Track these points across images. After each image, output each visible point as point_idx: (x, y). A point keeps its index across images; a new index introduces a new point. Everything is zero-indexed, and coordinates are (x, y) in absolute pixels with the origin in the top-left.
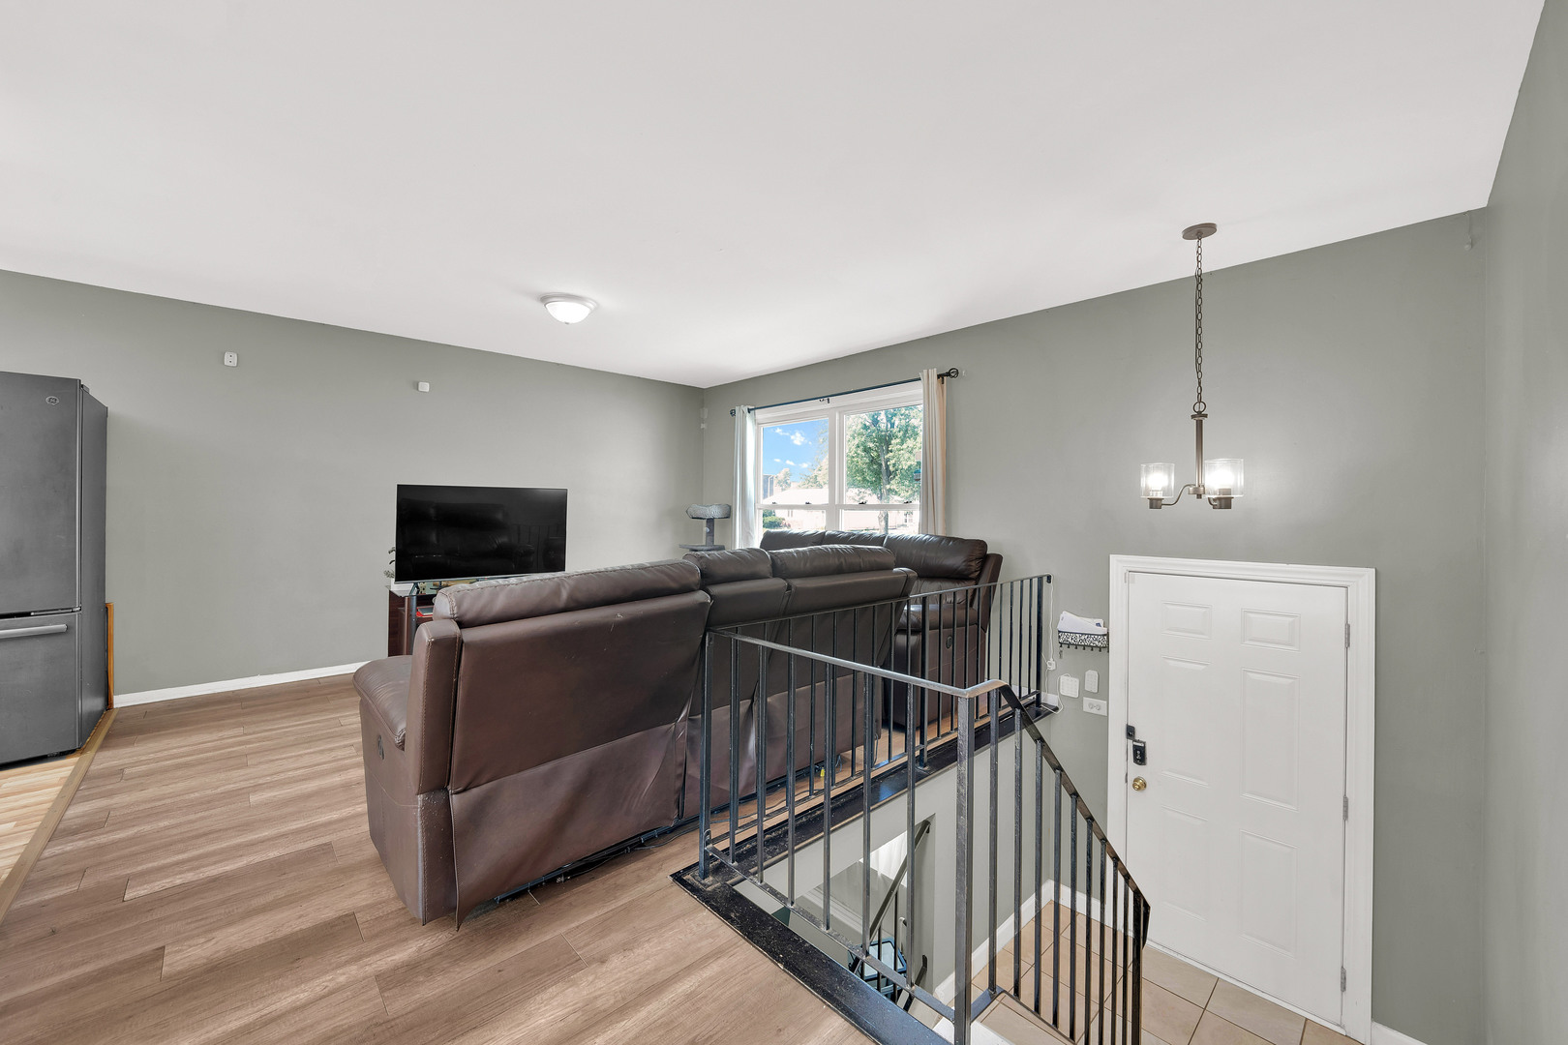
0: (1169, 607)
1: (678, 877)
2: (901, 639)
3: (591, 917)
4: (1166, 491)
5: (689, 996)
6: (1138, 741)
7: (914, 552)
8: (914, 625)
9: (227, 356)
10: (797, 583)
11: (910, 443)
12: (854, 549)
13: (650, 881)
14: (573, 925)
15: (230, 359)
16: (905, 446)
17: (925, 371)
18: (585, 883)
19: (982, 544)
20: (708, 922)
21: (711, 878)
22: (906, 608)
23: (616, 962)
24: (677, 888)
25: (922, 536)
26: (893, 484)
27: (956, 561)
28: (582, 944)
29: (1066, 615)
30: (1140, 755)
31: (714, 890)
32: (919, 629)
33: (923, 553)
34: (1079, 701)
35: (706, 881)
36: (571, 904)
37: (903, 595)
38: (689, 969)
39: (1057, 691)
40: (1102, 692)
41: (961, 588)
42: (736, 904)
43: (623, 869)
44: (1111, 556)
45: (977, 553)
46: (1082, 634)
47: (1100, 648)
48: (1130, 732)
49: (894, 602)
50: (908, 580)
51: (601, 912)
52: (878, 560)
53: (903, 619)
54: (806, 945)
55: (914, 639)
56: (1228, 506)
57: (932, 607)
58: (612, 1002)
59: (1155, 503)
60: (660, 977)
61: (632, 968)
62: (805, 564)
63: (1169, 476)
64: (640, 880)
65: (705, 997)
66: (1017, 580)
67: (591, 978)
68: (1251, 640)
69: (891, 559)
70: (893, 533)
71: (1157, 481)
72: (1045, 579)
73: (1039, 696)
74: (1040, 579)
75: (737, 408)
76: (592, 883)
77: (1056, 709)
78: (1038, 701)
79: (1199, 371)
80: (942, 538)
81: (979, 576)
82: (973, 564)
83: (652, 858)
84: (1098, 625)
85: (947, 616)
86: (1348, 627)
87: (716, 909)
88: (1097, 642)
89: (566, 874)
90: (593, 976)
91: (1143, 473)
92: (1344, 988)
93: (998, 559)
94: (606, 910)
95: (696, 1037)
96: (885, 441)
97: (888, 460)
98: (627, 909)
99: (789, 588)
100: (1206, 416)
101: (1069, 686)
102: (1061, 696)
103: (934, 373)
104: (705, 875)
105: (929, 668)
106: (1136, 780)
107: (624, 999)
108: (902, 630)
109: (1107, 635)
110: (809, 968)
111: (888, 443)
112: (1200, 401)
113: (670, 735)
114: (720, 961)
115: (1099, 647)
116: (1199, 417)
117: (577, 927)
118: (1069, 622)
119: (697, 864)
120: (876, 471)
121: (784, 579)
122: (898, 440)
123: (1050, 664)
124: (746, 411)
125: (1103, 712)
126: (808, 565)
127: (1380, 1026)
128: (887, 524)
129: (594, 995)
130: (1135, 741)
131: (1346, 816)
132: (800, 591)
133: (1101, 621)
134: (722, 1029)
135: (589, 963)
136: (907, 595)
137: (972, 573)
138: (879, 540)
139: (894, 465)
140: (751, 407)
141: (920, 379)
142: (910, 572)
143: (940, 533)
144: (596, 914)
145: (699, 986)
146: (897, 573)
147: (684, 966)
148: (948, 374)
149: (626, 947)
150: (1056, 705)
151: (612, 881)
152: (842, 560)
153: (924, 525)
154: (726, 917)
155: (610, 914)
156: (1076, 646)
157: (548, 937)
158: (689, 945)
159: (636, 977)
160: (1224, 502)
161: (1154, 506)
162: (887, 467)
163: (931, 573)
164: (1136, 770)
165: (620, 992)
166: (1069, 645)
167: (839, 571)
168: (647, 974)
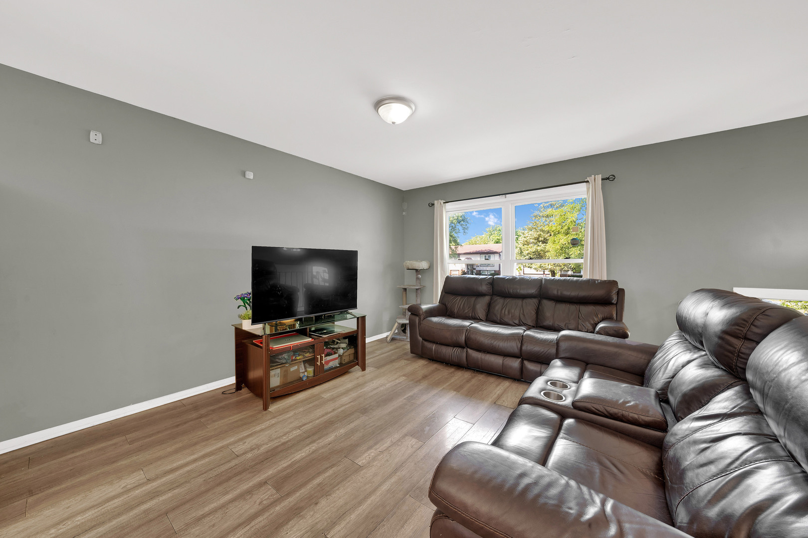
9: (92, 134)
15: (96, 137)
124: (442, 203)
140: (447, 201)
148: (608, 179)
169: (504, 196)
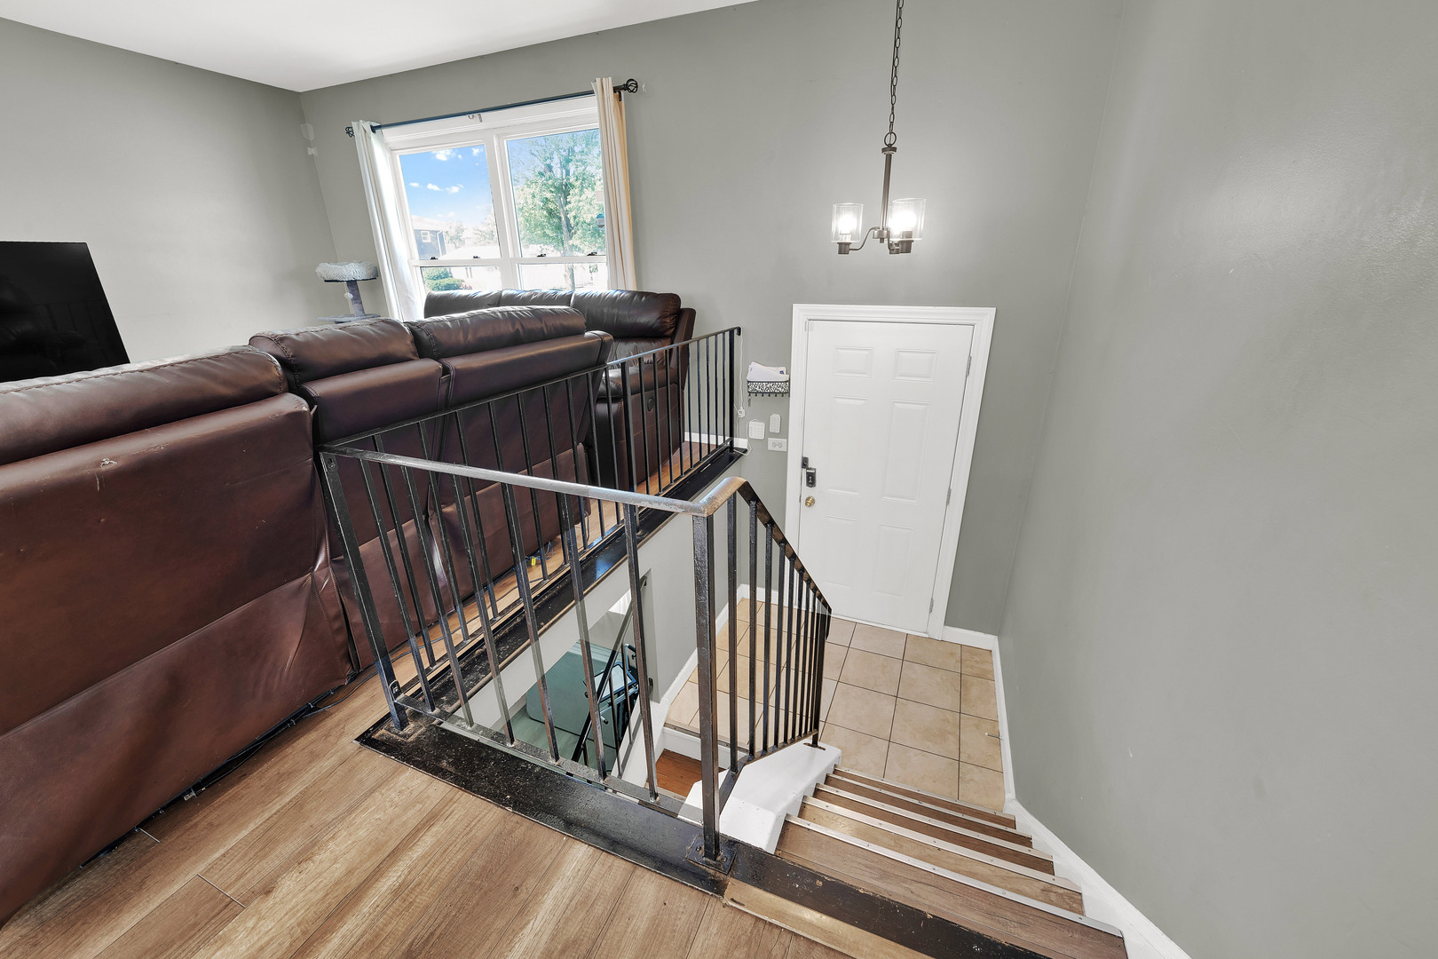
0: (840, 351)
1: (366, 739)
2: (602, 408)
3: (245, 833)
4: (853, 236)
5: (397, 892)
6: (810, 469)
7: (605, 311)
8: (614, 392)
10: (456, 363)
11: (588, 193)
12: (533, 311)
13: (328, 755)
14: (217, 855)
16: (584, 197)
17: (598, 80)
18: (232, 786)
19: (674, 299)
20: (413, 780)
21: (412, 725)
22: (604, 375)
23: (288, 884)
24: (368, 752)
25: (612, 292)
26: (575, 241)
27: (648, 318)
28: (234, 878)
29: (754, 365)
30: (811, 480)
31: (418, 738)
32: (620, 396)
33: (615, 311)
34: (764, 441)
35: (407, 731)
36: (211, 824)
37: (600, 363)
38: (395, 855)
39: (746, 436)
40: (784, 432)
41: (659, 349)
42: (448, 747)
43: (289, 750)
44: (796, 307)
45: (671, 309)
46: (768, 382)
47: (783, 394)
48: (805, 463)
49: (590, 373)
50: (603, 347)
51: (259, 821)
52: (565, 323)
53: (602, 387)
54: (537, 770)
55: (615, 407)
56: (908, 251)
57: (633, 370)
58: (287, 944)
59: (844, 248)
60: (354, 881)
61: (314, 884)
62: (466, 337)
63: (858, 217)
64: (314, 757)
65: (419, 884)
66: (712, 335)
67: (250, 924)
68: (901, 375)
69: (580, 321)
70: (579, 292)
71: (847, 224)
72: (736, 331)
73: (732, 443)
74: (731, 332)
75: (354, 125)
76: (243, 784)
77: (745, 451)
78: (731, 447)
79: (893, 95)
80: (634, 293)
81: (674, 333)
82: (668, 320)
83: (330, 723)
84: (782, 372)
85: (648, 377)
86: (970, 358)
87: (422, 766)
88: (780, 389)
89: (197, 787)
90: (254, 920)
91: (835, 216)
92: (931, 611)
93: (692, 313)
94: (266, 815)
95: (412, 944)
96: (564, 190)
97: (566, 213)
98: (299, 804)
99: (446, 370)
100: (895, 149)
101: (756, 429)
102: (750, 439)
103: (609, 85)
104: (403, 725)
105: (634, 433)
106: (808, 499)
107: (304, 933)
108: (602, 399)
109: (789, 381)
110: (542, 796)
111: (566, 194)
112: (891, 132)
113: (306, 591)
114: (434, 829)
115: (779, 394)
116: (890, 149)
117: (224, 855)
118: (756, 372)
119: (389, 715)
120: (557, 224)
121: (437, 359)
122: (577, 191)
123: (741, 412)
124: (369, 129)
125: (783, 449)
126: (470, 337)
127: (948, 627)
128: (573, 283)
129: (257, 946)
130: (808, 469)
131: (948, 502)
132: (461, 374)
133: (784, 369)
134: (445, 917)
135: (246, 903)
136: (604, 363)
137: (667, 330)
138: (565, 299)
139: (575, 217)
140: (375, 124)
141: (591, 93)
142: (605, 336)
143: (632, 287)
144: (252, 826)
145: (410, 872)
146: (590, 338)
147: (387, 854)
148: (626, 87)
149: (302, 858)
150: (746, 448)
151: (273, 771)
152: (518, 326)
153: (613, 280)
154: (436, 771)
155: (274, 819)
156: (763, 394)
157: (176, 888)
158: (391, 822)
159: (321, 894)
160: (905, 246)
161: (843, 252)
162: (568, 220)
163: (627, 333)
164: (808, 491)
165: (299, 925)
166: (756, 393)
167: (516, 341)
168: (336, 883)
169: (476, 115)
